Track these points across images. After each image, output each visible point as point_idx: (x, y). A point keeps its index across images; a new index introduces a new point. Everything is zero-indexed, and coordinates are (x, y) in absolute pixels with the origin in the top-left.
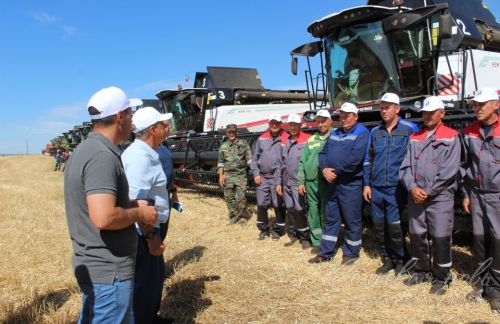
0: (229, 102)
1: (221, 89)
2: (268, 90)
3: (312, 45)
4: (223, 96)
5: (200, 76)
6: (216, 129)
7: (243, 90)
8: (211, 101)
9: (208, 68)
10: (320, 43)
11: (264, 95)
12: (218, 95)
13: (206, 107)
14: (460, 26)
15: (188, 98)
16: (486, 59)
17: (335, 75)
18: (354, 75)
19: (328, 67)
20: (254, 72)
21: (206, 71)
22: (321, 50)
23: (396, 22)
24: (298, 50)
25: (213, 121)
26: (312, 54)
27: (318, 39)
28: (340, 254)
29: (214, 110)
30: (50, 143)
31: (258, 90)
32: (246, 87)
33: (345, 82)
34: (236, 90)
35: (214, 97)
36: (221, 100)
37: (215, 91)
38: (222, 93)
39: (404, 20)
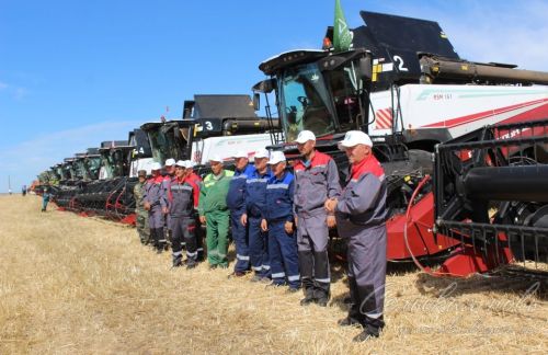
0: (217, 133)
1: (209, 120)
2: (261, 118)
3: (267, 81)
4: (210, 127)
5: (188, 105)
6: (203, 163)
7: (234, 119)
8: (198, 133)
9: (196, 96)
11: (257, 124)
12: (205, 126)
14: (397, 63)
15: (171, 130)
20: (247, 98)
21: (193, 100)
23: (326, 64)
26: (268, 91)
27: (269, 77)
29: (200, 143)
30: (37, 180)
31: (251, 119)
32: (237, 116)
34: (225, 120)
35: (201, 129)
36: (209, 132)
37: (202, 122)
38: (209, 124)
39: (332, 62)
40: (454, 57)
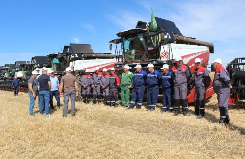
0: (79, 59)
2: (96, 54)
3: (118, 40)
5: (66, 47)
7: (85, 53)
8: (72, 58)
9: (70, 44)
10: (120, 39)
11: (94, 55)
12: (75, 56)
13: (70, 61)
14: (168, 36)
16: (176, 47)
17: (126, 51)
18: (133, 51)
19: (124, 48)
20: (89, 46)
21: (69, 45)
22: (121, 42)
23: (147, 35)
24: (112, 41)
25: (73, 67)
26: (118, 43)
27: (120, 38)
28: (135, 107)
29: (74, 62)
31: (92, 54)
33: (130, 54)
34: (82, 54)
35: (73, 57)
36: (76, 58)
37: (74, 54)
38: (76, 55)
39: (150, 34)
40: (181, 35)
